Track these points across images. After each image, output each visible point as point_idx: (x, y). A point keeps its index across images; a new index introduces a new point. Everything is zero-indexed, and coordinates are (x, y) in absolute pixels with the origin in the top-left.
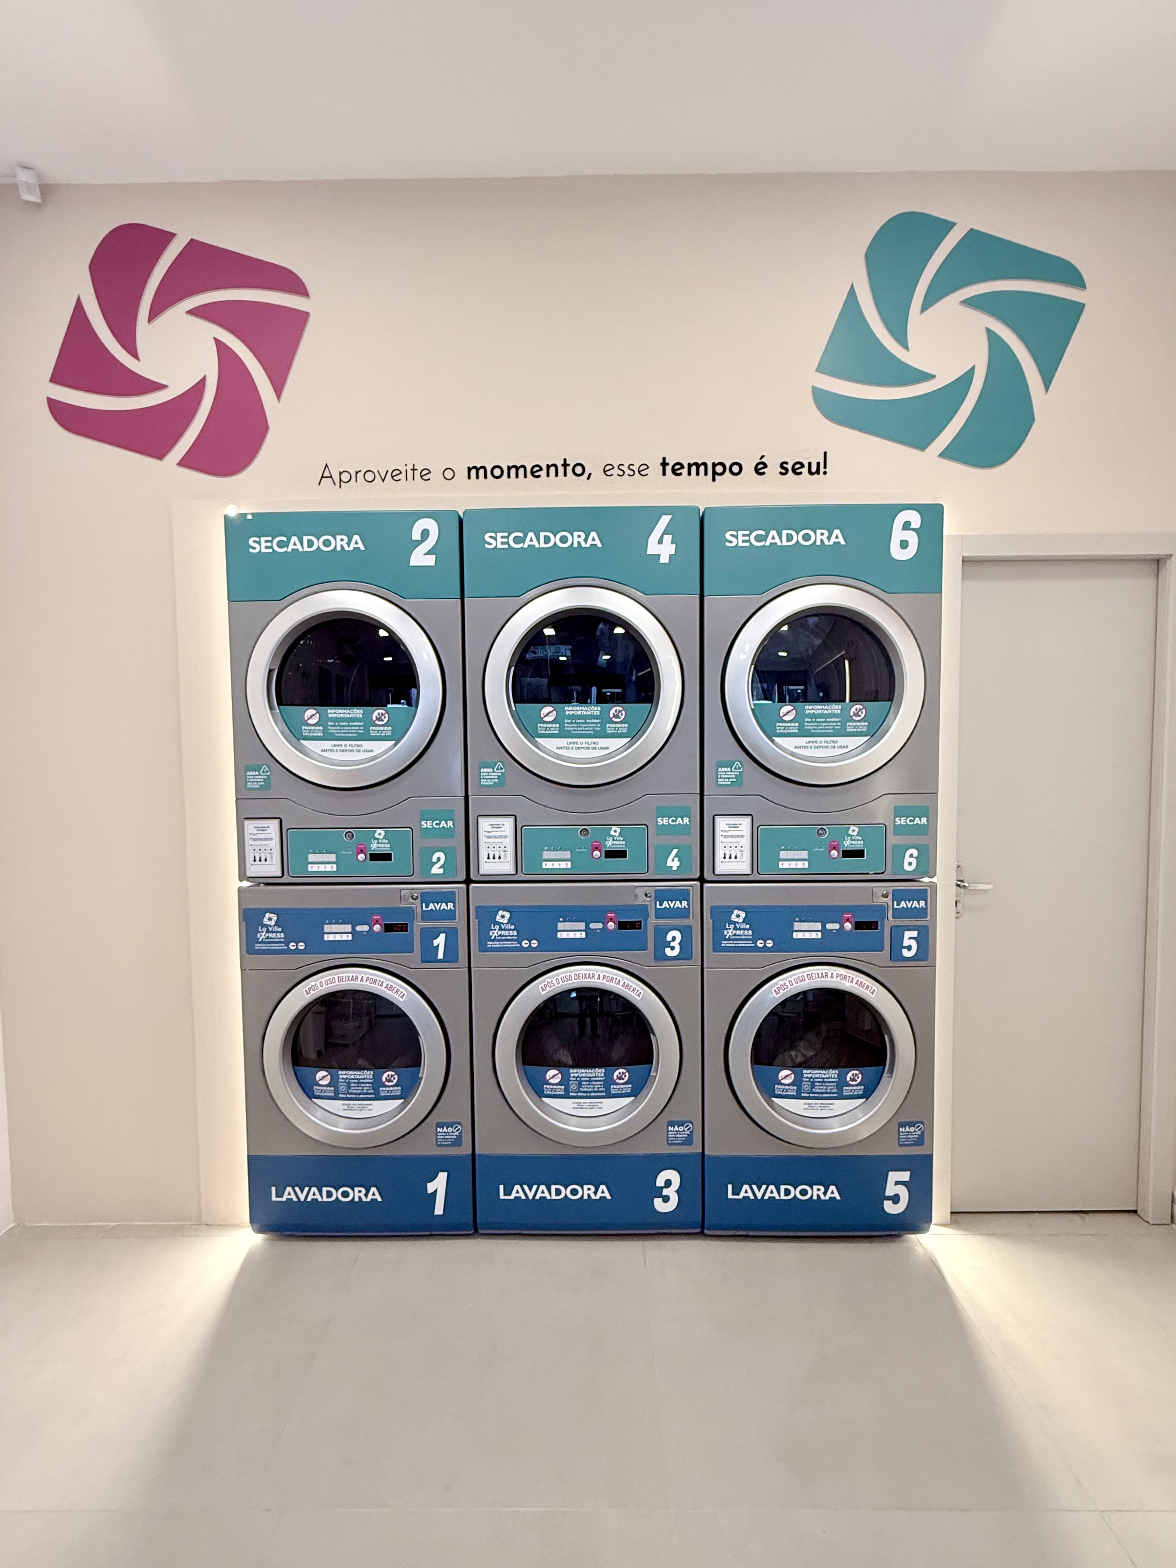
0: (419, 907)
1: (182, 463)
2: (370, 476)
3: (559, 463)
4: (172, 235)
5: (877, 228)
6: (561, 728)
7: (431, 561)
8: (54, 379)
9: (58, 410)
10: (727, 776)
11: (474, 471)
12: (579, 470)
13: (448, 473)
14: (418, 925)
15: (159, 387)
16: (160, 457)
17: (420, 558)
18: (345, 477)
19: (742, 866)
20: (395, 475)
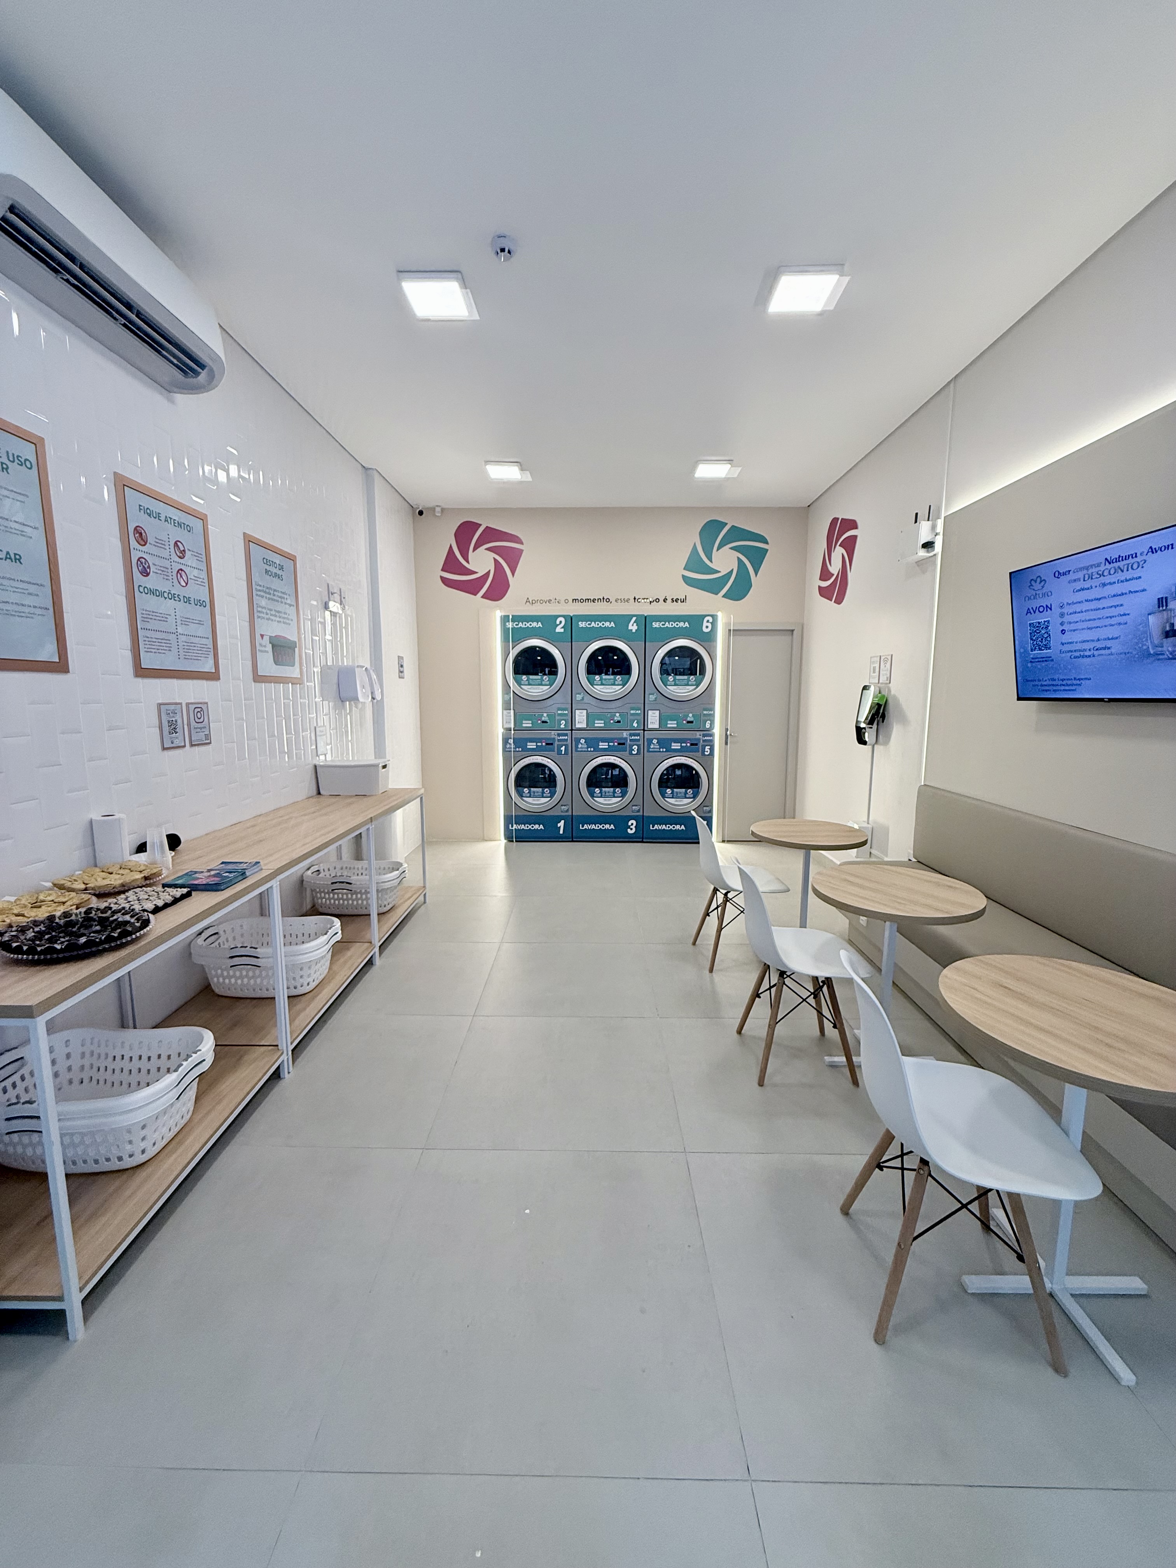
0: (557, 738)
1: (482, 597)
2: (542, 602)
3: (602, 598)
4: (480, 525)
5: (702, 525)
6: (602, 683)
7: (562, 630)
8: (442, 570)
9: (444, 581)
10: (652, 697)
11: (574, 600)
12: (608, 600)
13: (567, 601)
14: (556, 743)
15: (476, 573)
16: (475, 595)
17: (559, 629)
18: (534, 602)
19: (656, 726)
20: (550, 601)
